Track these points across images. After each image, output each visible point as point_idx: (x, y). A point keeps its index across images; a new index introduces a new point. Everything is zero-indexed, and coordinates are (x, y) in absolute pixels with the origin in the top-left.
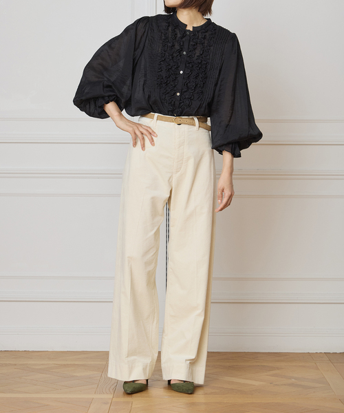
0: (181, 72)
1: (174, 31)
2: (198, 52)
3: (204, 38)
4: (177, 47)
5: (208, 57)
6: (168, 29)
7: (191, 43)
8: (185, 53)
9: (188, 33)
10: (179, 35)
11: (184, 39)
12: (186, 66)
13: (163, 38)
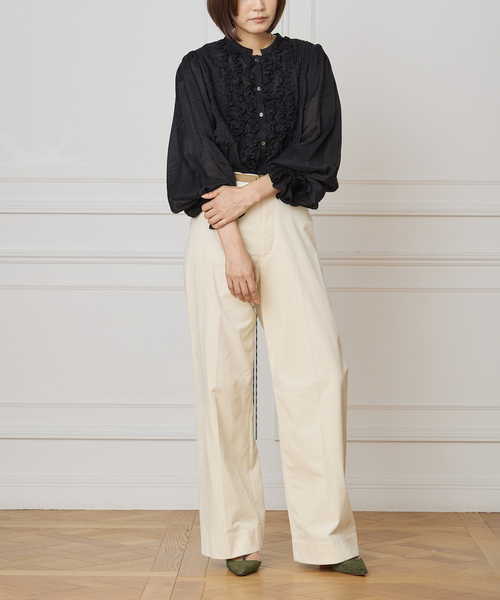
0: (261, 115)
1: (236, 61)
2: (276, 82)
3: (281, 60)
4: (247, 83)
5: (292, 84)
6: (227, 61)
7: (265, 72)
8: (259, 89)
9: (257, 60)
10: (245, 66)
11: (253, 70)
12: (265, 106)
13: (224, 73)
